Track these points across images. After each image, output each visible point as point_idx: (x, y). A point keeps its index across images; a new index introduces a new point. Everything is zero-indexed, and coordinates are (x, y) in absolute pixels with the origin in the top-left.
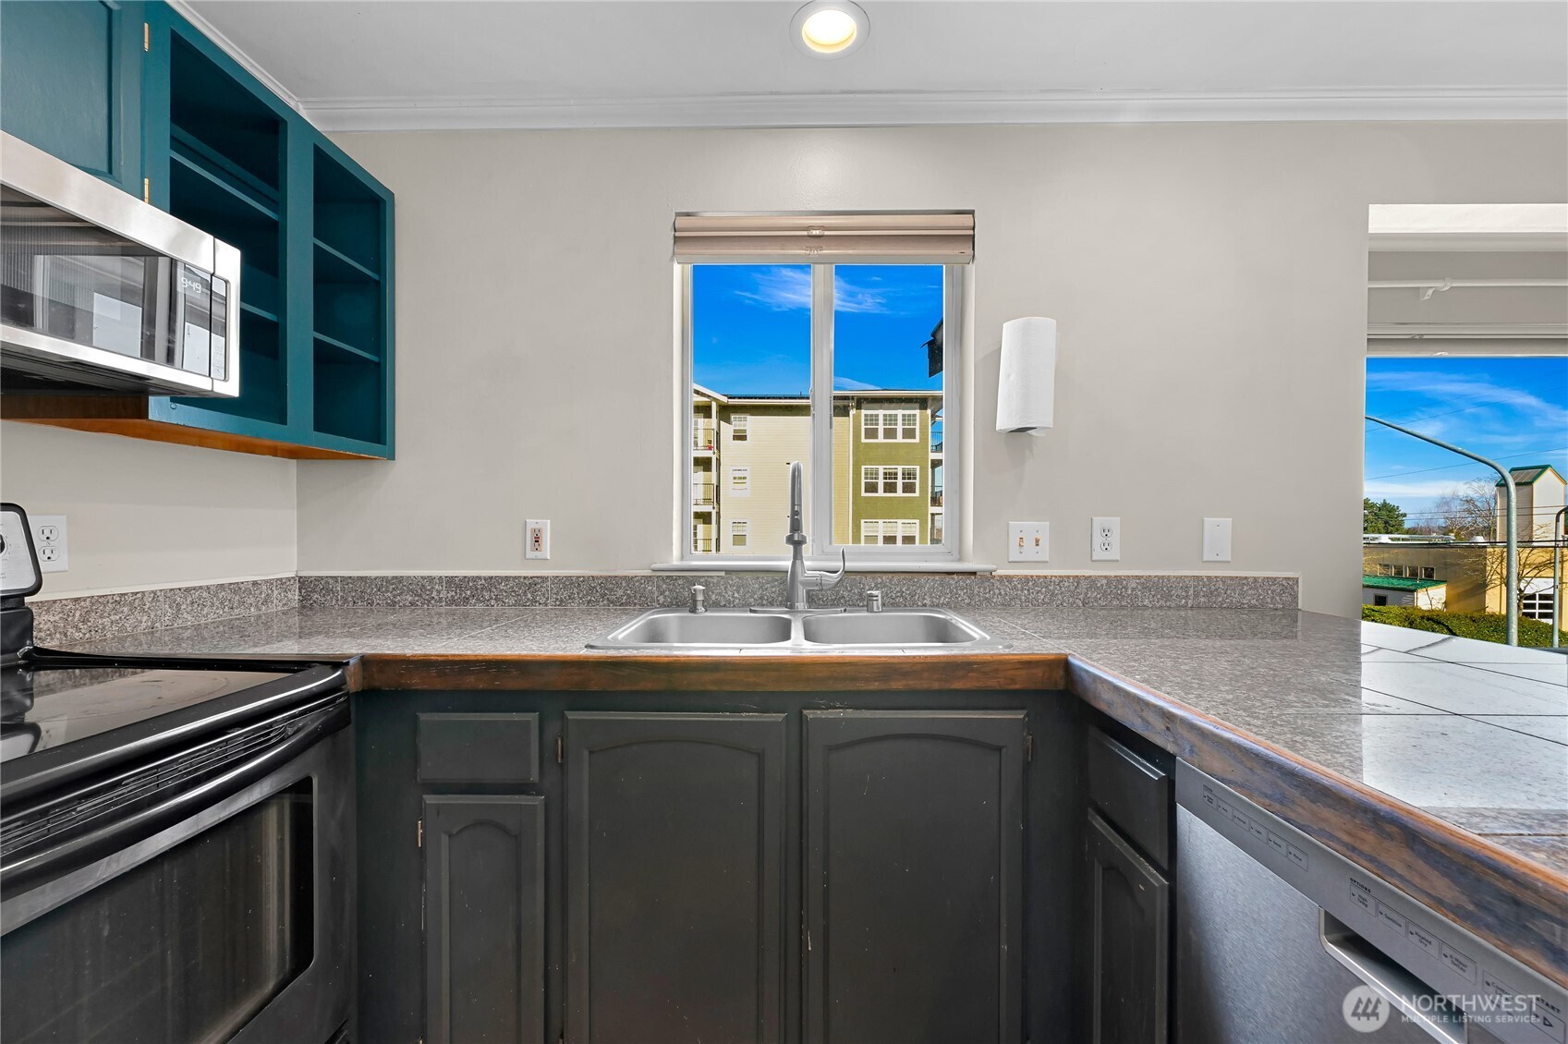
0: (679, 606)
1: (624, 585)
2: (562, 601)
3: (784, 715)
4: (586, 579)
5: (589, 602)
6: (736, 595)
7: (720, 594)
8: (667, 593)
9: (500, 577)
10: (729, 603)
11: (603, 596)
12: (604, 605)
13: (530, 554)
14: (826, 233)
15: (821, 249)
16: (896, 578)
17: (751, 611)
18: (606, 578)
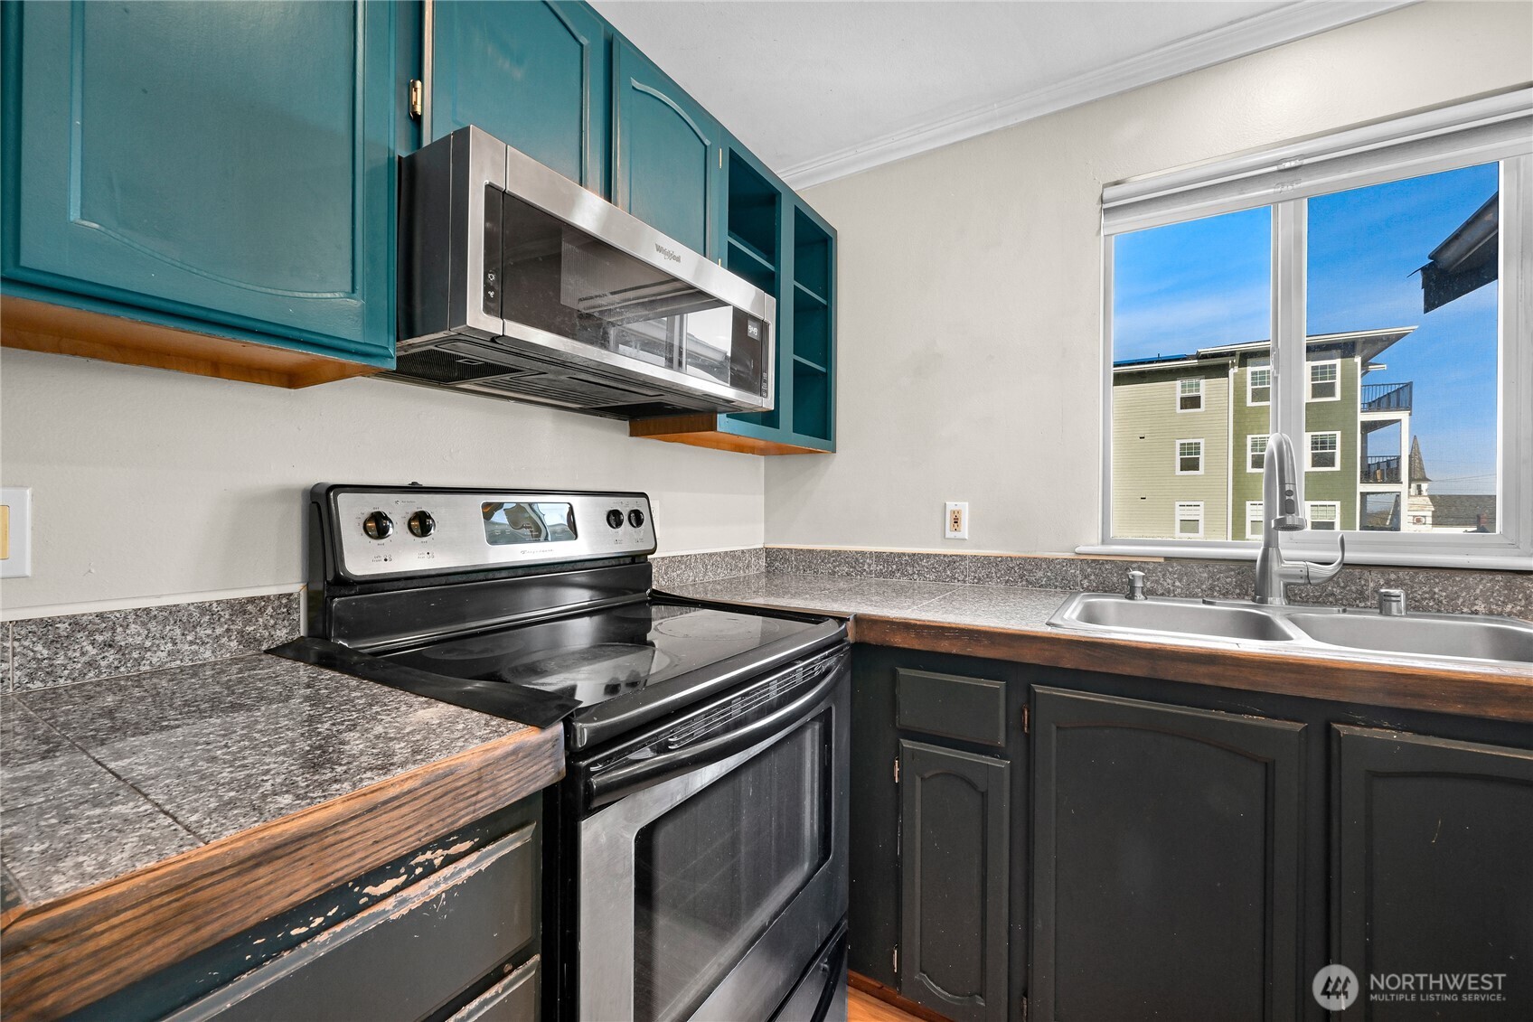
0: (1106, 591)
1: (1044, 566)
2: (979, 579)
3: (1303, 725)
4: (1004, 559)
5: (1007, 582)
6: (1177, 584)
7: (1157, 582)
8: (1093, 577)
9: (922, 554)
10: (1169, 592)
11: (1021, 577)
12: (1022, 586)
13: (950, 534)
14: (1306, 161)
15: (1298, 181)
16: (1421, 576)
17: (1204, 602)
18: (1025, 559)
